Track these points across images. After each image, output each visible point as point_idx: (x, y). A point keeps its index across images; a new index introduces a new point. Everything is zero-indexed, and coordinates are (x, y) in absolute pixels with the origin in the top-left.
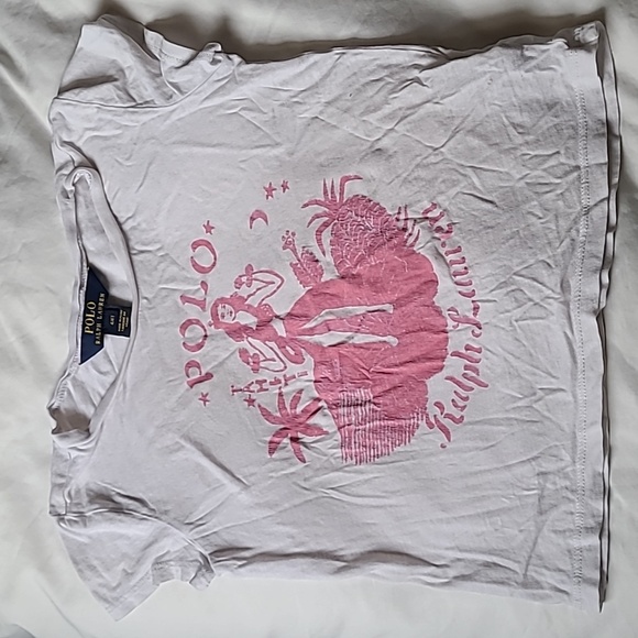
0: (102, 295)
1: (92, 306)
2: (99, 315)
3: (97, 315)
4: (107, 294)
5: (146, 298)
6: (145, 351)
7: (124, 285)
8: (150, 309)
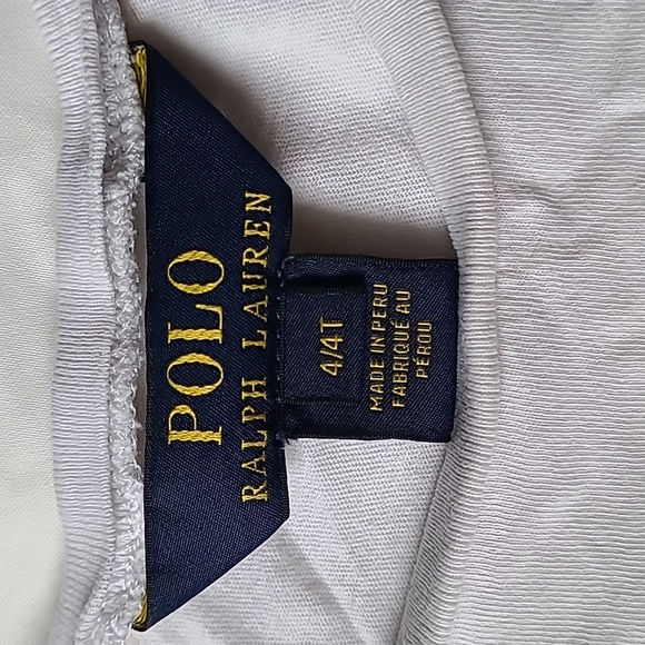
0: (257, 201)
1: (200, 272)
2: (249, 326)
3: (237, 326)
4: (281, 194)
5: (535, 191)
6: (557, 511)
7: (361, 133)
8: (571, 253)
